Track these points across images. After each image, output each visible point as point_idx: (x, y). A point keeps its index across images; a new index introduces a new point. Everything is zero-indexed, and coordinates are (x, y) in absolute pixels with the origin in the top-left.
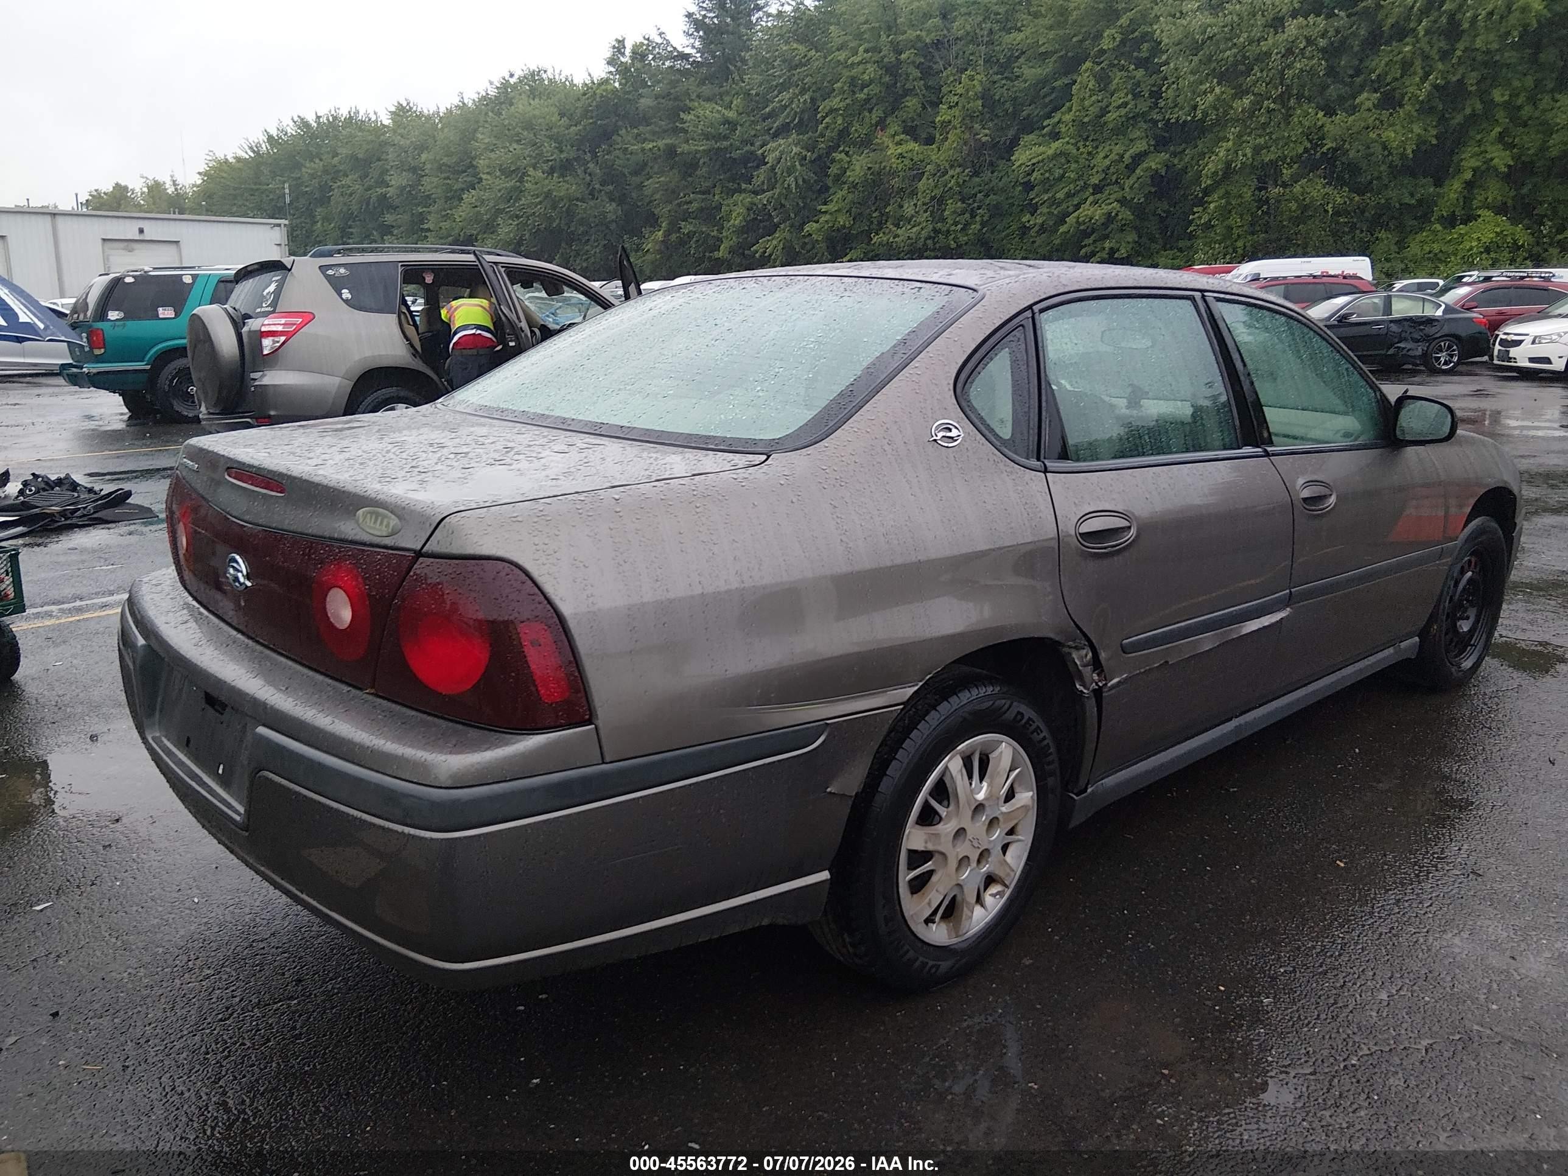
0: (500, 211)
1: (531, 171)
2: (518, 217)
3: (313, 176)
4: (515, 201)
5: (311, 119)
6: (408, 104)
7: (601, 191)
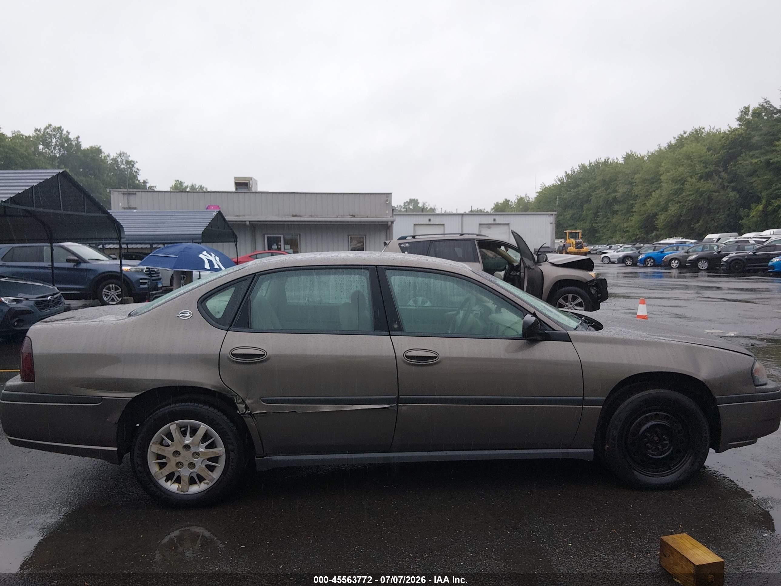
0: (669, 201)
1: (689, 179)
2: (680, 202)
3: (584, 191)
4: (679, 194)
5: (587, 164)
6: (632, 153)
7: (728, 186)
